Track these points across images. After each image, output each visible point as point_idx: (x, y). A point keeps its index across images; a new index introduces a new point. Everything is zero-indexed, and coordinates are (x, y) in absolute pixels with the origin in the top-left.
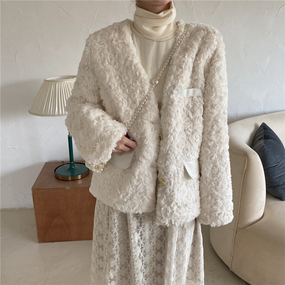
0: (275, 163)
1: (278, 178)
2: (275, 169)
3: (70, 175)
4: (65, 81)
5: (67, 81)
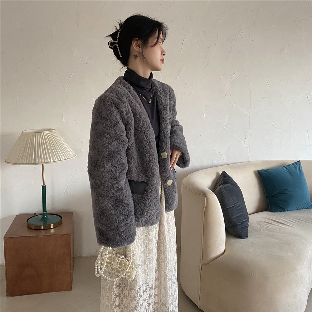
0: (233, 204)
1: (236, 218)
2: (233, 210)
3: (42, 224)
4: (43, 133)
5: (44, 133)
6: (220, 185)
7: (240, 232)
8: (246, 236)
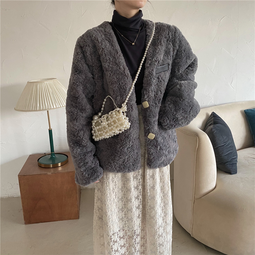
0: (223, 142)
2: (223, 148)
3: (51, 163)
6: (210, 125)
7: (230, 169)
8: (236, 172)
